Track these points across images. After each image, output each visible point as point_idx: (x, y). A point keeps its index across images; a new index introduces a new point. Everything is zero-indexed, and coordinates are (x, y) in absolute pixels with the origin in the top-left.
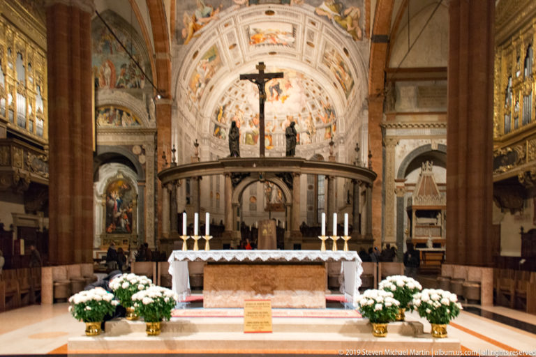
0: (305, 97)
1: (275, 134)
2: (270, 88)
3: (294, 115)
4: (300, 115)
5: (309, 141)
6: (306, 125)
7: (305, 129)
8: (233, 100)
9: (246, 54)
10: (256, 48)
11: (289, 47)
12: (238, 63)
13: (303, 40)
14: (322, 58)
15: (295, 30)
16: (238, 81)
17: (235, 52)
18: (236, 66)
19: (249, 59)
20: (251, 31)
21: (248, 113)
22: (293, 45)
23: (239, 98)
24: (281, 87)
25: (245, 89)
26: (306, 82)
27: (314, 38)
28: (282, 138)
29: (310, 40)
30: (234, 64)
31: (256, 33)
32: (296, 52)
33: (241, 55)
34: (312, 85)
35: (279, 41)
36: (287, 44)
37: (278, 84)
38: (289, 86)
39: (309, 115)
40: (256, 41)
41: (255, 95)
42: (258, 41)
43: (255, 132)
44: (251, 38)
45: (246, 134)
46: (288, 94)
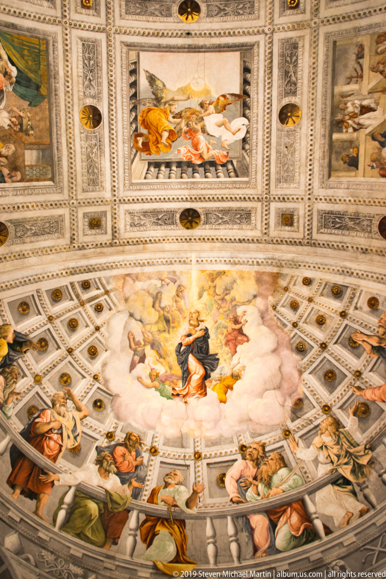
0: (296, 357)
1: (201, 517)
2: (178, 351)
3: (263, 439)
4: (287, 433)
6: (322, 457)
8: (59, 348)
9: (122, 193)
10: (149, 176)
11: (232, 174)
12: (95, 223)
13: (270, 113)
14: (327, 147)
15: (248, 76)
16: (86, 285)
17: (94, 151)
18: (89, 232)
19: (128, 227)
20: (143, 82)
21: (98, 420)
22: (242, 160)
23: (77, 353)
24: (214, 345)
25: (102, 330)
26: (289, 301)
27: (299, 69)
28: (231, 530)
29: (287, 94)
30: (85, 215)
31: (153, 97)
32: (249, 192)
33: (108, 185)
34: (310, 300)
35: (208, 149)
36: (228, 162)
37: (206, 337)
38: (237, 336)
39: (325, 416)
40: (152, 138)
41: (132, 366)
42: (157, 142)
43: (116, 497)
44: (139, 118)
45: (75, 496)
46: (236, 369)
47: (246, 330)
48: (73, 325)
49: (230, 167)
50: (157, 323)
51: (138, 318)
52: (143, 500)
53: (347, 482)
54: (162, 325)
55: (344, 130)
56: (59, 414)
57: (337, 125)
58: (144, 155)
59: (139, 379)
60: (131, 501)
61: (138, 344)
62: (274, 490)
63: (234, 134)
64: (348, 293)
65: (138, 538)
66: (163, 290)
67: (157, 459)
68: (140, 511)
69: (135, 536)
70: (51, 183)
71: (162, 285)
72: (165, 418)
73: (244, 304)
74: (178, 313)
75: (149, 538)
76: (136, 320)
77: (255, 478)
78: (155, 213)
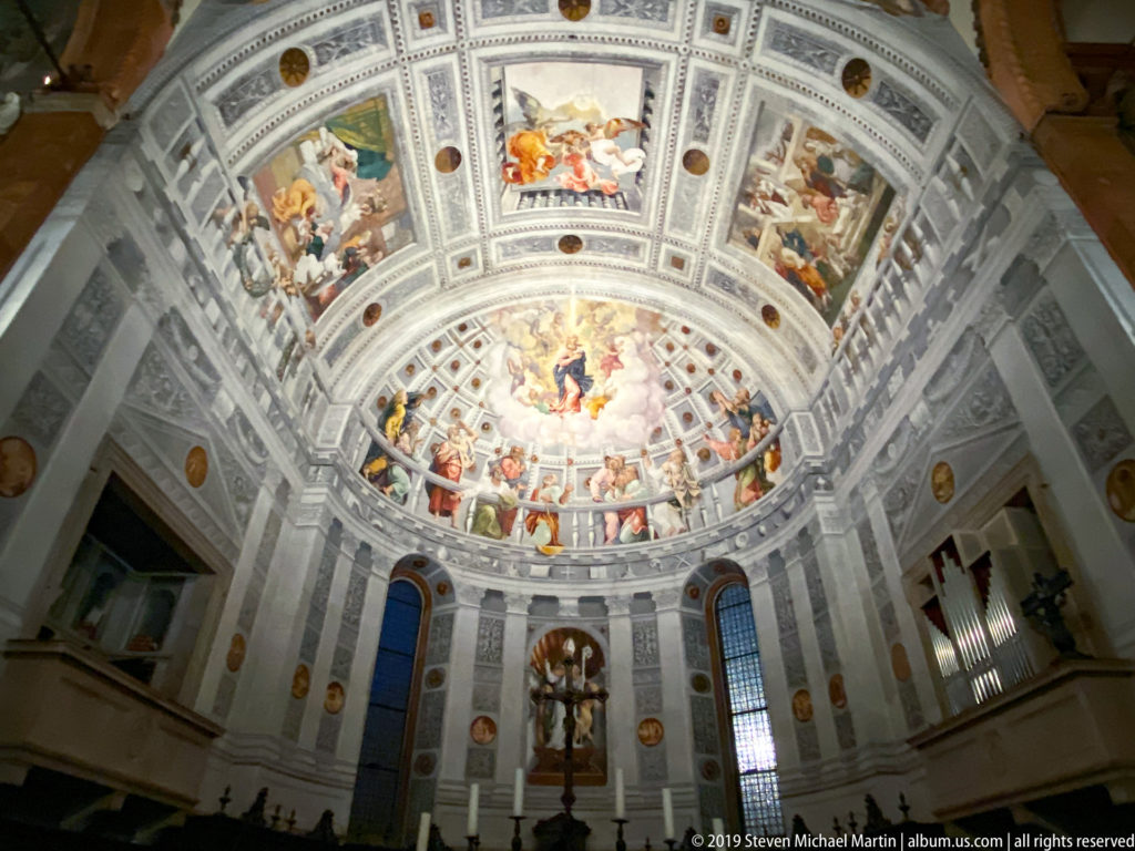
0: (663, 392)
1: (569, 511)
2: (556, 372)
3: (625, 453)
4: (644, 453)
5: (679, 524)
6: (666, 479)
7: (664, 490)
8: (446, 389)
9: (492, 228)
10: (522, 206)
11: (621, 206)
12: (465, 263)
13: (673, 152)
14: (730, 213)
15: (651, 102)
16: (463, 328)
17: (457, 195)
18: (459, 271)
19: (501, 258)
20: (511, 102)
21: (487, 440)
22: (634, 194)
23: (462, 388)
24: (590, 368)
25: (483, 362)
26: (666, 342)
27: (715, 114)
28: (591, 522)
29: (696, 138)
30: (453, 259)
31: (525, 119)
32: (641, 227)
33: (475, 225)
34: (686, 347)
35: (594, 177)
36: (618, 193)
37: (582, 360)
38: (612, 362)
39: (676, 448)
40: (524, 166)
41: (513, 389)
42: (531, 170)
43: (507, 500)
44: (508, 147)
45: (477, 504)
46: (608, 392)
47: (621, 358)
48: (455, 366)
49: (619, 198)
50: (535, 348)
51: (516, 345)
52: (527, 500)
53: (678, 505)
54: (540, 350)
55: (752, 206)
56: (455, 442)
57: (746, 197)
58: (516, 186)
59: (520, 399)
60: (519, 501)
61: (517, 368)
62: (626, 496)
63: (626, 165)
64: (719, 356)
65: (525, 529)
66: (540, 318)
67: (537, 466)
68: (526, 508)
69: (522, 527)
70: (414, 244)
71: (540, 314)
72: (544, 431)
73: (622, 334)
74: (555, 338)
75: (532, 527)
76: (515, 347)
77: (614, 484)
78: (530, 241)
